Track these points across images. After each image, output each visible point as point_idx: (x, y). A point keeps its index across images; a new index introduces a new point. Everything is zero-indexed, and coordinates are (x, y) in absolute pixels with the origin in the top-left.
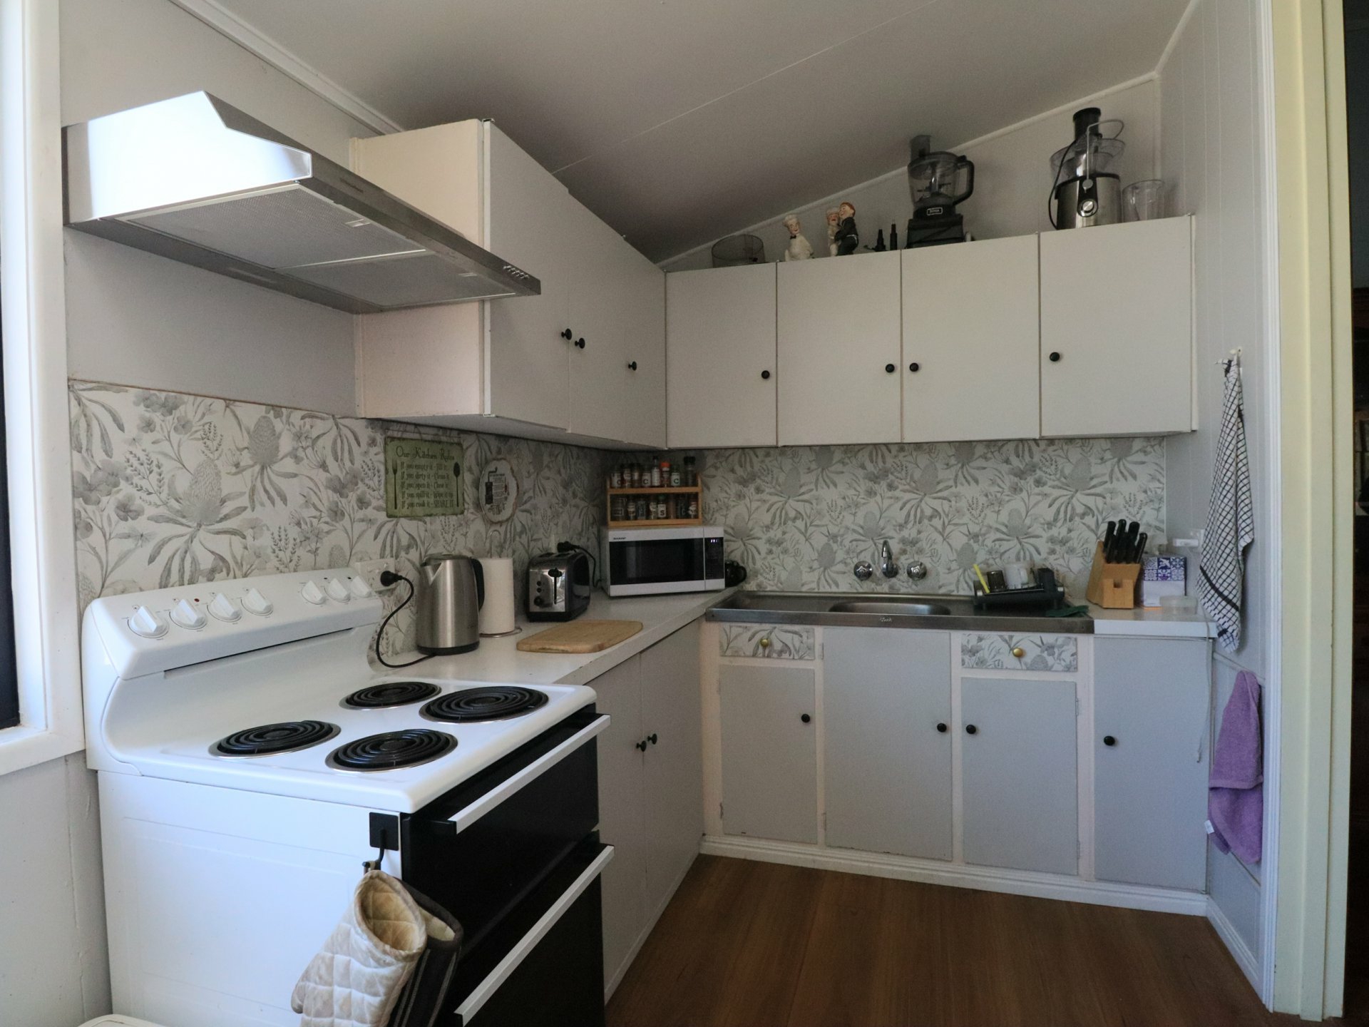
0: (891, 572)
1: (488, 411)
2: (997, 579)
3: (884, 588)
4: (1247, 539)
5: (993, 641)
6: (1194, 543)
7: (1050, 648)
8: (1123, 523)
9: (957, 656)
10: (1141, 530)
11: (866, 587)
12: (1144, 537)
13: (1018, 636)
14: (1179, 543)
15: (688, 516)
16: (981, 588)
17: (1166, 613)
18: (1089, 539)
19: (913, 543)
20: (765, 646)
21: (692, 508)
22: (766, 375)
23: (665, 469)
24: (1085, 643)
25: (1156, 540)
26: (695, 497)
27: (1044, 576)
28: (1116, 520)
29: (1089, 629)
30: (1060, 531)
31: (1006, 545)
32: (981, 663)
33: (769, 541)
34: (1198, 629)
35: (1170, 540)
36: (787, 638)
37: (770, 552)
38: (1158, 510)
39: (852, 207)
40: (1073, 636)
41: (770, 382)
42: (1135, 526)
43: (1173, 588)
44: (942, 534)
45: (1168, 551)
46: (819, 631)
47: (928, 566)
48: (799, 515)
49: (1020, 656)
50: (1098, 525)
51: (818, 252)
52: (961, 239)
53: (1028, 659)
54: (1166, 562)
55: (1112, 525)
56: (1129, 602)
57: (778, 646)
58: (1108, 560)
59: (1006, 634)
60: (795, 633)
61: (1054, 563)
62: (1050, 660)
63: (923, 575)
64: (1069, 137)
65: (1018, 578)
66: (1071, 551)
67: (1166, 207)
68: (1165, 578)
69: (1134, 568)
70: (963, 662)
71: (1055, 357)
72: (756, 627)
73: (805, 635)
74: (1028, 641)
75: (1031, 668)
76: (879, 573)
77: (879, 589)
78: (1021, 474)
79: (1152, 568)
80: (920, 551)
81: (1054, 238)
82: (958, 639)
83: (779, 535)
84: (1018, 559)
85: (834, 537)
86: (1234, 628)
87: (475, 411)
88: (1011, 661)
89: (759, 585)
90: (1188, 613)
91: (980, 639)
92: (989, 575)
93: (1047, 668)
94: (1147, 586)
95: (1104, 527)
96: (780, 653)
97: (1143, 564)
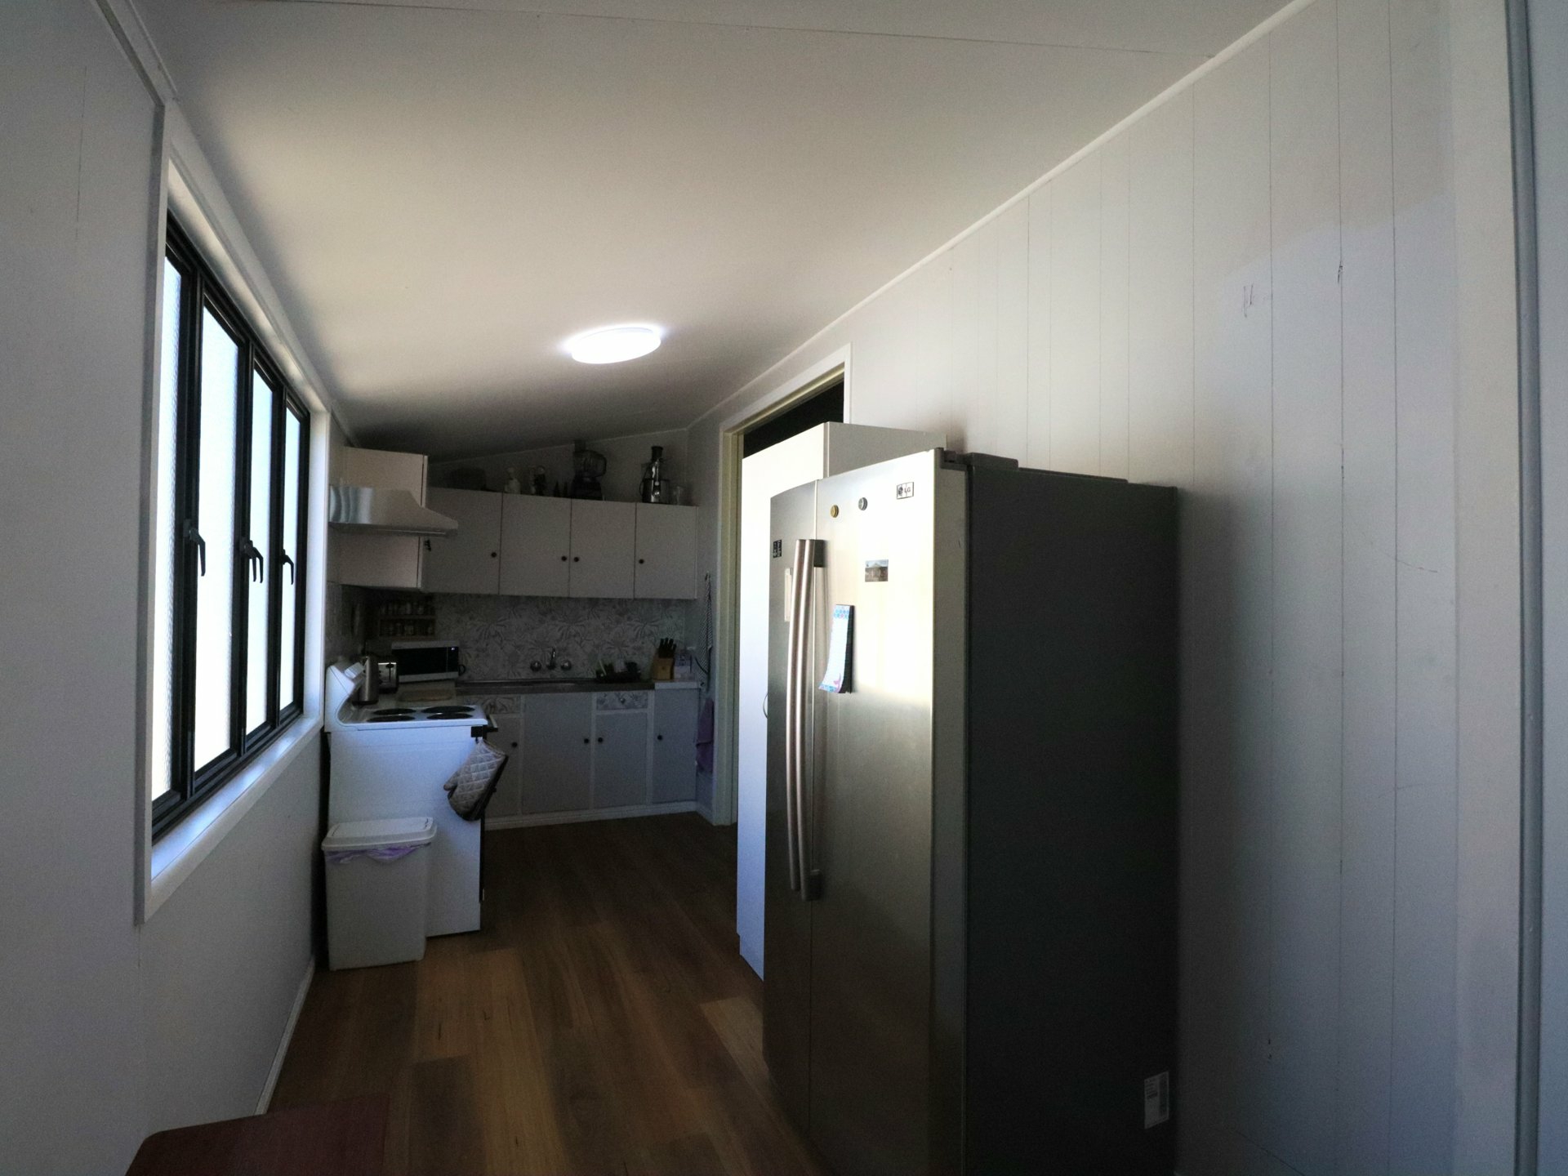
0: (552, 666)
1: (419, 586)
2: (609, 668)
3: (547, 675)
4: (710, 646)
5: (611, 696)
6: (694, 648)
7: (636, 698)
8: (667, 639)
9: (594, 704)
10: (674, 643)
11: (538, 675)
12: (675, 646)
13: (622, 693)
14: (688, 648)
15: (427, 634)
16: (602, 672)
17: (683, 679)
18: (651, 648)
19: (565, 649)
20: (491, 707)
21: (430, 629)
22: (494, 555)
23: (415, 604)
24: (651, 695)
25: (680, 647)
26: (432, 622)
27: (631, 666)
28: (664, 638)
29: (652, 687)
30: (639, 643)
31: (613, 651)
32: (606, 708)
33: (477, 650)
34: (694, 685)
35: (685, 648)
36: (505, 702)
37: (478, 656)
38: (681, 633)
39: (544, 468)
40: (646, 691)
41: (496, 560)
42: (672, 641)
43: (685, 669)
44: (580, 645)
45: (685, 652)
46: (523, 697)
47: (572, 663)
48: (497, 634)
49: (623, 702)
50: (655, 641)
51: (524, 490)
52: (600, 498)
53: (626, 703)
54: (683, 657)
55: (662, 640)
56: (668, 676)
57: (499, 706)
58: (660, 657)
59: (617, 693)
60: (509, 698)
61: (636, 659)
62: (636, 703)
63: (570, 667)
64: (649, 458)
65: (620, 667)
66: (643, 653)
67: (688, 501)
68: (683, 665)
69: (670, 660)
70: (597, 708)
71: (641, 562)
72: (486, 697)
73: (515, 699)
74: (627, 695)
75: (628, 708)
76: (544, 667)
77: (544, 676)
78: (621, 614)
79: (677, 662)
80: (568, 655)
81: (641, 505)
82: (595, 696)
83: (484, 646)
84: (618, 658)
85: (518, 647)
86: (705, 682)
87: (414, 586)
88: (619, 705)
89: (470, 677)
90: (691, 679)
91: (606, 696)
92: (605, 666)
93: (635, 707)
94: (676, 668)
95: (658, 642)
96: (501, 710)
97: (674, 659)
